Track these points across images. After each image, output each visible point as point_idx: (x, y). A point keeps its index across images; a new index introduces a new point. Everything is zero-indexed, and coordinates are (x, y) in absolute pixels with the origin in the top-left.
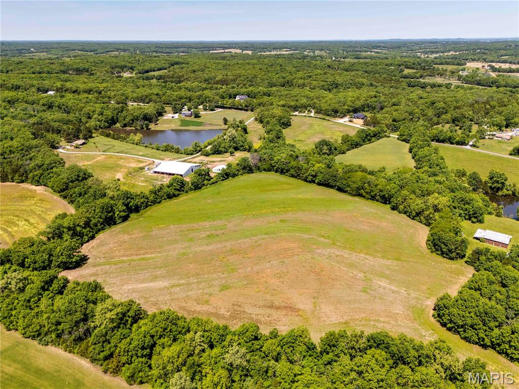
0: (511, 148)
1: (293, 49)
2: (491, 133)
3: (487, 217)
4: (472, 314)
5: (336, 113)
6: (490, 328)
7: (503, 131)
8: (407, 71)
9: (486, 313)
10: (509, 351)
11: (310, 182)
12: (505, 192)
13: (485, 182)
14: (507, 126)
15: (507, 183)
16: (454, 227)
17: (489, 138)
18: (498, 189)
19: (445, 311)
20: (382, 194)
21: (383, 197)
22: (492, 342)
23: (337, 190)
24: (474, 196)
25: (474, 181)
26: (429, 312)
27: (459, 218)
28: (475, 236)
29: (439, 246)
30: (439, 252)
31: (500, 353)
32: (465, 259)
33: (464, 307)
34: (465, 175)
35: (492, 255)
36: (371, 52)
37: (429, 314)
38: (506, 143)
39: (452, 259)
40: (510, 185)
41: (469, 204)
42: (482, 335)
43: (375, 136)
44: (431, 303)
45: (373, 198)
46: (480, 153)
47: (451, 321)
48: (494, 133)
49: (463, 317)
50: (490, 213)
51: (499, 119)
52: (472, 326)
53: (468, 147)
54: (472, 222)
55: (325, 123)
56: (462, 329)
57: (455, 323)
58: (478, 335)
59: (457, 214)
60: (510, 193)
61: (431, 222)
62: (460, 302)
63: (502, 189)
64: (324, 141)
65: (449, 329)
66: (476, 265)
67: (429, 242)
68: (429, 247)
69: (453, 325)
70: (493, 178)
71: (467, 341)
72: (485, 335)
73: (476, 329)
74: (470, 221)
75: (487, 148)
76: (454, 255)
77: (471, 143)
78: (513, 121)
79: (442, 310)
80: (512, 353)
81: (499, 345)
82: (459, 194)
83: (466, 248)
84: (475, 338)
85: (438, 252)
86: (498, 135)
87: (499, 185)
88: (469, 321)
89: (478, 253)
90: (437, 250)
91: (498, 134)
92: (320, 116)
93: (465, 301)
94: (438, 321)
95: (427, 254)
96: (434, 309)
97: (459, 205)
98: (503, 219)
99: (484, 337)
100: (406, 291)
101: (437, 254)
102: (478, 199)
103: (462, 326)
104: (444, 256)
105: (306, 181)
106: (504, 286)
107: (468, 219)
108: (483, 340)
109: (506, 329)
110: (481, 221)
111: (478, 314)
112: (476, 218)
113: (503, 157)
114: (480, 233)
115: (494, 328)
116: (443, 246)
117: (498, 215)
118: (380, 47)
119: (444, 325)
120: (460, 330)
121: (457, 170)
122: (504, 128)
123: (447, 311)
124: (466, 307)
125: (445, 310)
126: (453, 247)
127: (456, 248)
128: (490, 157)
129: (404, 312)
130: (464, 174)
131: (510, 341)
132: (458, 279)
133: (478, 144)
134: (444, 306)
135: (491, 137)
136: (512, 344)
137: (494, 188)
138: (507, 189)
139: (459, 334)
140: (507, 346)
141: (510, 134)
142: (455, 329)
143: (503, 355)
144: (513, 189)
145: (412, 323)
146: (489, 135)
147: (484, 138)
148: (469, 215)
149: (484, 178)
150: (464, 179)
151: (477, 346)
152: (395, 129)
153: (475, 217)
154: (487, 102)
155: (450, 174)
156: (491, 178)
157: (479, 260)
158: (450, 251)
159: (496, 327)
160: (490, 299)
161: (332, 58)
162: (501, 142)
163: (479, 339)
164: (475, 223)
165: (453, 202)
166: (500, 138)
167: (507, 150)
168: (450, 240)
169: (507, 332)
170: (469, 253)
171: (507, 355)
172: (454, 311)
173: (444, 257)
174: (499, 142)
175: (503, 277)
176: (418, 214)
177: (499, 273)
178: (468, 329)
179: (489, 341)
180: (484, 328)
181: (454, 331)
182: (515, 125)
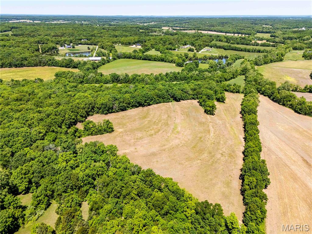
0: (187, 50)
1: (67, 20)
2: (181, 47)
5: (130, 44)
8: (141, 31)
14: (185, 45)
20: (161, 59)
21: (162, 60)
23: (148, 60)
43: (148, 50)
45: (159, 61)
46: (180, 52)
51: (183, 42)
53: (176, 51)
55: (128, 47)
61: (175, 62)
63: (188, 58)
64: (135, 50)
67: (176, 66)
75: (181, 50)
91: (183, 47)
92: (124, 45)
113: (186, 52)
121: (176, 54)
152: (153, 48)
158: (181, 65)
162: (185, 49)
176: (172, 61)
182: (187, 44)
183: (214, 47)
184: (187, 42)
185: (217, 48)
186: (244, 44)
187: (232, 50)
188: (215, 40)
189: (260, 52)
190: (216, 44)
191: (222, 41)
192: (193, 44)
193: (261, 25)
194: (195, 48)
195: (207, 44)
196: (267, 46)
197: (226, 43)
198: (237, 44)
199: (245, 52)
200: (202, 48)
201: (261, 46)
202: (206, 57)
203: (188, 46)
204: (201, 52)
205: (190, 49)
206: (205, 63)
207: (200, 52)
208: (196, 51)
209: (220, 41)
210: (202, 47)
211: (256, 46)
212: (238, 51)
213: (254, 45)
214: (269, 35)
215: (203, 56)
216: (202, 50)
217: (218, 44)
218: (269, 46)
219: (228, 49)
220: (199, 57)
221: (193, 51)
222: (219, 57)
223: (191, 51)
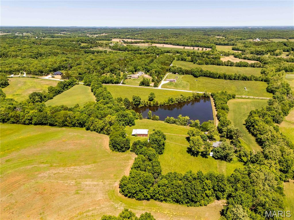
0: (139, 82)
2: (129, 75)
3: (136, 121)
4: (139, 184)
5: (41, 73)
6: (148, 189)
7: (134, 74)
8: (83, 45)
9: (145, 181)
10: (159, 197)
11: (28, 124)
12: (141, 105)
13: (132, 102)
14: (136, 71)
15: (141, 101)
16: (121, 133)
17: (129, 78)
18: (138, 105)
19: (125, 188)
22: (151, 196)
24: (128, 112)
25: (127, 103)
26: (117, 191)
27: (123, 126)
28: (132, 134)
29: (116, 146)
30: (117, 150)
31: (155, 200)
32: (130, 149)
33: (134, 182)
34: (122, 100)
35: (142, 144)
36: (61, 33)
37: (117, 192)
38: (137, 80)
39: (124, 151)
40: (143, 102)
41: (126, 117)
42: (145, 194)
43: (70, 85)
44: (117, 184)
46: (126, 87)
47: (129, 193)
48: (131, 75)
49: (135, 187)
50: (137, 119)
51: (131, 68)
52: (140, 191)
53: (121, 84)
54: (130, 126)
55: (35, 80)
56: (136, 194)
57: (131, 193)
58: (144, 195)
59: (122, 125)
60: (144, 105)
61: (110, 132)
62: (131, 179)
63: (140, 104)
64: (35, 93)
65: (129, 197)
66: (136, 151)
67: (111, 145)
68: (111, 148)
69: (130, 194)
70: (134, 99)
71: (139, 200)
72: (147, 193)
73: (142, 192)
75: (129, 84)
76: (124, 149)
77: (121, 82)
78: (137, 68)
79: (123, 188)
80: (161, 198)
81: (154, 196)
82: (120, 113)
83: (129, 143)
84: (143, 197)
85: (116, 150)
86: (132, 76)
87: (138, 103)
88: (138, 189)
89: (135, 144)
90: (115, 149)
91: (133, 76)
92: (31, 76)
93: (134, 178)
94: (123, 194)
95: (111, 152)
96: (120, 188)
97: (122, 119)
98: (143, 120)
99: (147, 195)
100: (102, 182)
101: (116, 151)
102: (130, 113)
103: (135, 193)
104: (120, 151)
105: (25, 124)
106: (150, 160)
107: (127, 125)
108: (147, 196)
109: (156, 185)
110: (133, 125)
111: (141, 183)
112: (131, 123)
113: (137, 87)
114: (135, 132)
115: (150, 188)
116: (118, 146)
117: (141, 119)
118: (65, 31)
119: (126, 196)
120: (135, 195)
121: (118, 98)
122: (134, 72)
123: (126, 187)
124: (135, 181)
125: (125, 187)
126: (123, 145)
127: (125, 145)
128: (131, 88)
129: (103, 197)
130: (121, 100)
131: (159, 192)
132: (129, 162)
133: (125, 82)
134: (124, 185)
135: (130, 78)
136: (160, 193)
137: (136, 104)
138: (142, 104)
139: (135, 197)
140: (158, 195)
141: (138, 75)
142: (132, 196)
143: (157, 200)
144: (144, 103)
145: (109, 202)
146: (129, 77)
147: (127, 79)
148: (128, 122)
149: (131, 100)
150: (122, 102)
151: (145, 200)
153: (130, 123)
154: (125, 60)
155: (115, 101)
156: (134, 100)
157: (136, 148)
158: (122, 148)
159: (151, 186)
160: (145, 171)
161: (35, 37)
162: (135, 80)
163: (145, 197)
164: (131, 126)
165: (119, 117)
166: (134, 77)
167: (138, 83)
168: (120, 142)
169: (157, 188)
170: (131, 145)
171: (159, 199)
172: (129, 186)
173: (120, 152)
174: (134, 80)
175: (149, 156)
177: (146, 154)
178: (138, 193)
179: (149, 196)
180: (146, 189)
181: (132, 197)
182: (139, 70)
183: (178, 73)
184: (139, 67)
185: (183, 74)
186: (215, 64)
187: (205, 76)
188: (176, 58)
189: (246, 80)
190: (180, 68)
191: (185, 61)
192: (147, 71)
193: (214, 36)
194: (151, 77)
195: (167, 67)
196: (245, 66)
197: (190, 63)
198: (206, 64)
199: (225, 79)
200: (161, 78)
201: (236, 66)
202: (172, 102)
203: (140, 75)
204: (162, 87)
205: (143, 81)
206: (174, 122)
207: (160, 87)
208: (152, 84)
209: (182, 60)
210: (162, 76)
211: (230, 66)
212: (215, 78)
213: (228, 65)
214: (231, 47)
215: (167, 100)
216: (163, 82)
217: (185, 66)
218: (246, 67)
219: (199, 76)
220: (160, 100)
221: (148, 86)
222: (194, 99)
223: (145, 85)
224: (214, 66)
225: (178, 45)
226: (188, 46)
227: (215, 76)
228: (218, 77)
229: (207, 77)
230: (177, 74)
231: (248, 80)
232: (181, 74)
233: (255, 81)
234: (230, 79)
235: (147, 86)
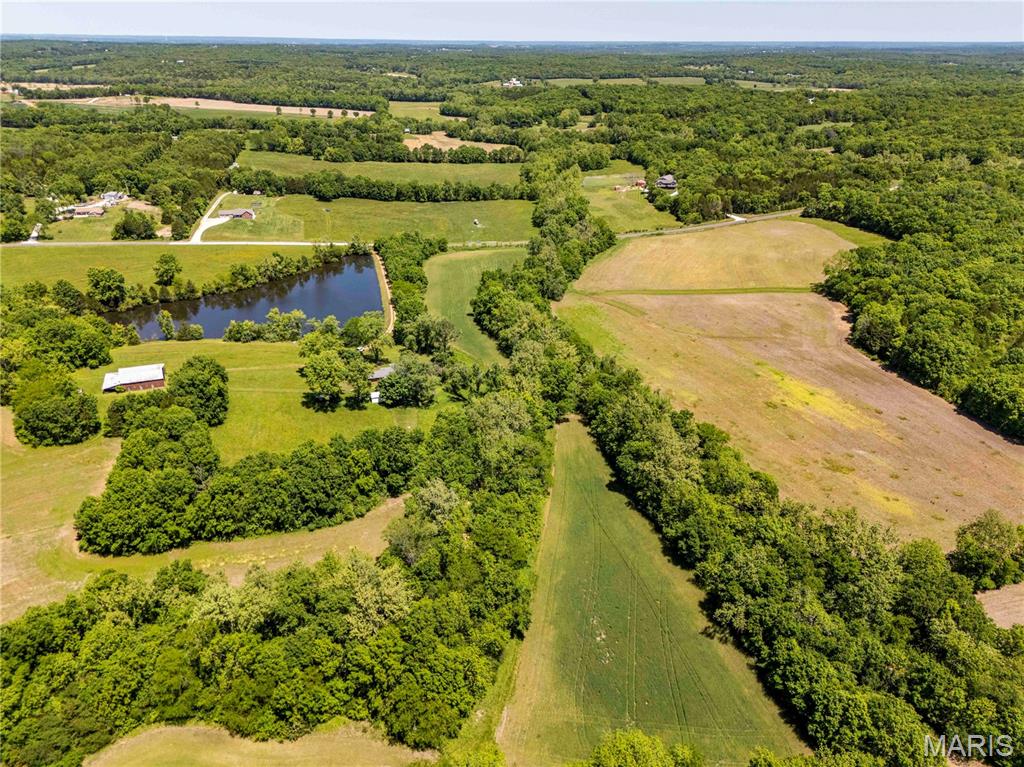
0: (111, 229)
2: (65, 208)
3: (113, 352)
4: (144, 506)
6: (179, 510)
7: (85, 201)
9: (163, 491)
10: (219, 528)
12: (128, 303)
13: (88, 294)
14: (90, 192)
15: (127, 286)
16: (57, 385)
17: (65, 218)
18: (117, 301)
19: (97, 527)
22: (191, 529)
24: (79, 321)
25: (68, 298)
26: (71, 549)
27: (61, 366)
28: (105, 387)
29: (42, 429)
30: (50, 440)
31: (209, 539)
32: (102, 432)
33: (125, 501)
34: (45, 291)
35: (140, 402)
37: (71, 552)
38: (99, 221)
39: (77, 441)
40: (133, 289)
41: (70, 337)
42: (172, 528)
44: (68, 532)
46: (57, 248)
47: (114, 537)
48: (71, 207)
49: (130, 517)
50: (118, 344)
51: (66, 180)
52: (151, 525)
53: (31, 242)
54: (92, 367)
56: (139, 539)
57: (122, 537)
58: (166, 532)
59: (55, 361)
60: (140, 301)
61: (9, 394)
62: (114, 497)
63: (123, 300)
65: (118, 553)
66: (123, 431)
67: (21, 431)
68: (26, 440)
69: (120, 541)
70: (98, 283)
71: (155, 553)
72: (178, 525)
73: (159, 525)
74: (88, 368)
75: (70, 237)
76: (77, 432)
77: (34, 234)
78: (94, 180)
79: (90, 529)
80: (225, 528)
81: (202, 527)
82: (43, 325)
83: (95, 410)
84: (165, 540)
85: (46, 442)
86: (78, 210)
87: (115, 293)
88: (143, 519)
89: (117, 410)
90: (42, 438)
91: (78, 208)
93: (123, 491)
94: (94, 552)
95: (26, 454)
96: (79, 537)
97: (52, 345)
98: (143, 346)
99: (177, 528)
100: (8, 538)
101: (47, 445)
102: (86, 325)
103: (136, 534)
104: (61, 441)
106: (176, 438)
107: (81, 366)
108: (177, 533)
109: (202, 497)
110: (106, 361)
111: (151, 499)
112: (94, 357)
113: (104, 247)
114: (111, 380)
115: (185, 507)
116: (51, 425)
117: (134, 342)
119: (105, 552)
120: (136, 542)
121: (25, 287)
122: (85, 196)
123: (100, 525)
124: (129, 500)
125: (95, 525)
126: (70, 419)
127: (76, 418)
128: (81, 250)
129: (20, 575)
130: (43, 292)
131: (215, 511)
132: (102, 468)
133: (48, 233)
134: (92, 520)
135: (68, 215)
136: (218, 513)
137: (109, 300)
138: (130, 297)
139: (137, 550)
140: (214, 522)
141: (101, 204)
142: (128, 546)
143: (216, 539)
144: (140, 294)
145: (44, 584)
146: (64, 212)
147: (56, 220)
148: (80, 357)
149: (84, 288)
150: (44, 299)
151: (173, 550)
153: (92, 357)
154: (35, 154)
155: (12, 296)
156: (96, 285)
157: (124, 421)
158: (68, 428)
159: (188, 503)
160: (161, 468)
162: (90, 221)
163: (170, 538)
164: (97, 367)
165: (39, 343)
166: (84, 213)
167: (106, 233)
168: (57, 409)
169: (205, 501)
170: (102, 416)
171: (219, 534)
172: (112, 516)
173: (62, 445)
174: (86, 221)
175: (169, 426)
177: (161, 424)
178: (147, 532)
179: (186, 530)
180: (171, 515)
181: (128, 551)
182: (103, 187)
183: (263, 192)
184: (101, 177)
185: (279, 191)
186: (386, 159)
187: (353, 195)
188: (248, 145)
189: (478, 199)
190: (267, 174)
191: (283, 150)
192: (139, 189)
193: (381, 72)
194: (157, 210)
195: (217, 173)
196: (476, 161)
197: (303, 157)
198: (357, 160)
199: (418, 201)
200: (198, 208)
201: (451, 162)
202: (247, 279)
203: (111, 203)
204: (204, 238)
205: (126, 222)
206: (258, 336)
207: (196, 239)
208: (165, 231)
209: (272, 148)
210: (200, 201)
211: (434, 162)
212: (386, 200)
213: (426, 161)
214: (436, 107)
215: (227, 275)
216: (206, 222)
217: (284, 168)
218: (481, 162)
219: (335, 197)
220: (200, 277)
221: (151, 237)
222: (320, 265)
223: (135, 236)
224: (384, 163)
225: (254, 101)
226: (293, 105)
227: (386, 193)
228: (394, 195)
229: (361, 198)
230: (259, 193)
231: (485, 199)
232: (271, 193)
233: (502, 200)
234: (432, 198)
235: (143, 238)
